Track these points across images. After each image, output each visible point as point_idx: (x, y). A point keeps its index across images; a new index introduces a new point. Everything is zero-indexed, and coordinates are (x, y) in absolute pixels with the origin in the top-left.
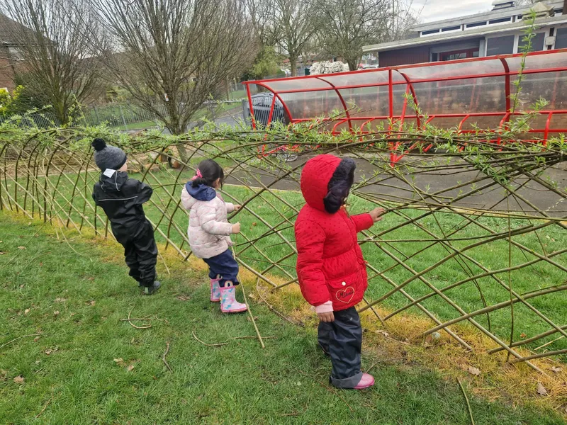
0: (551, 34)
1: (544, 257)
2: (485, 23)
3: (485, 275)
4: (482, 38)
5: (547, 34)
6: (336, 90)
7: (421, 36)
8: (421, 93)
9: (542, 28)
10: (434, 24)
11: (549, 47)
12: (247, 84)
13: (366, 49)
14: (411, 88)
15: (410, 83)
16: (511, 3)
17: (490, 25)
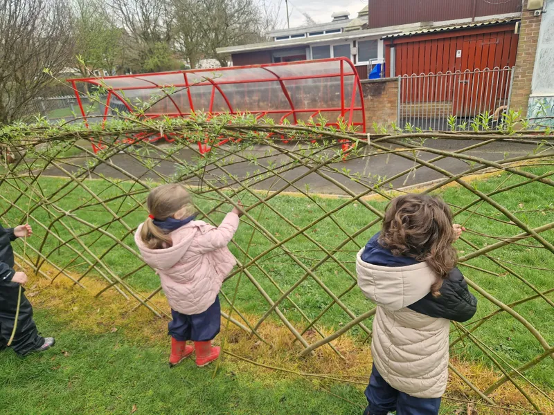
0: (354, 46)
2: (322, 33)
4: (307, 46)
5: (352, 46)
7: (276, 40)
9: (346, 40)
10: (284, 31)
11: (355, 56)
12: (72, 81)
13: (219, 51)
14: (218, 88)
15: (215, 85)
16: (346, 17)
17: (325, 34)
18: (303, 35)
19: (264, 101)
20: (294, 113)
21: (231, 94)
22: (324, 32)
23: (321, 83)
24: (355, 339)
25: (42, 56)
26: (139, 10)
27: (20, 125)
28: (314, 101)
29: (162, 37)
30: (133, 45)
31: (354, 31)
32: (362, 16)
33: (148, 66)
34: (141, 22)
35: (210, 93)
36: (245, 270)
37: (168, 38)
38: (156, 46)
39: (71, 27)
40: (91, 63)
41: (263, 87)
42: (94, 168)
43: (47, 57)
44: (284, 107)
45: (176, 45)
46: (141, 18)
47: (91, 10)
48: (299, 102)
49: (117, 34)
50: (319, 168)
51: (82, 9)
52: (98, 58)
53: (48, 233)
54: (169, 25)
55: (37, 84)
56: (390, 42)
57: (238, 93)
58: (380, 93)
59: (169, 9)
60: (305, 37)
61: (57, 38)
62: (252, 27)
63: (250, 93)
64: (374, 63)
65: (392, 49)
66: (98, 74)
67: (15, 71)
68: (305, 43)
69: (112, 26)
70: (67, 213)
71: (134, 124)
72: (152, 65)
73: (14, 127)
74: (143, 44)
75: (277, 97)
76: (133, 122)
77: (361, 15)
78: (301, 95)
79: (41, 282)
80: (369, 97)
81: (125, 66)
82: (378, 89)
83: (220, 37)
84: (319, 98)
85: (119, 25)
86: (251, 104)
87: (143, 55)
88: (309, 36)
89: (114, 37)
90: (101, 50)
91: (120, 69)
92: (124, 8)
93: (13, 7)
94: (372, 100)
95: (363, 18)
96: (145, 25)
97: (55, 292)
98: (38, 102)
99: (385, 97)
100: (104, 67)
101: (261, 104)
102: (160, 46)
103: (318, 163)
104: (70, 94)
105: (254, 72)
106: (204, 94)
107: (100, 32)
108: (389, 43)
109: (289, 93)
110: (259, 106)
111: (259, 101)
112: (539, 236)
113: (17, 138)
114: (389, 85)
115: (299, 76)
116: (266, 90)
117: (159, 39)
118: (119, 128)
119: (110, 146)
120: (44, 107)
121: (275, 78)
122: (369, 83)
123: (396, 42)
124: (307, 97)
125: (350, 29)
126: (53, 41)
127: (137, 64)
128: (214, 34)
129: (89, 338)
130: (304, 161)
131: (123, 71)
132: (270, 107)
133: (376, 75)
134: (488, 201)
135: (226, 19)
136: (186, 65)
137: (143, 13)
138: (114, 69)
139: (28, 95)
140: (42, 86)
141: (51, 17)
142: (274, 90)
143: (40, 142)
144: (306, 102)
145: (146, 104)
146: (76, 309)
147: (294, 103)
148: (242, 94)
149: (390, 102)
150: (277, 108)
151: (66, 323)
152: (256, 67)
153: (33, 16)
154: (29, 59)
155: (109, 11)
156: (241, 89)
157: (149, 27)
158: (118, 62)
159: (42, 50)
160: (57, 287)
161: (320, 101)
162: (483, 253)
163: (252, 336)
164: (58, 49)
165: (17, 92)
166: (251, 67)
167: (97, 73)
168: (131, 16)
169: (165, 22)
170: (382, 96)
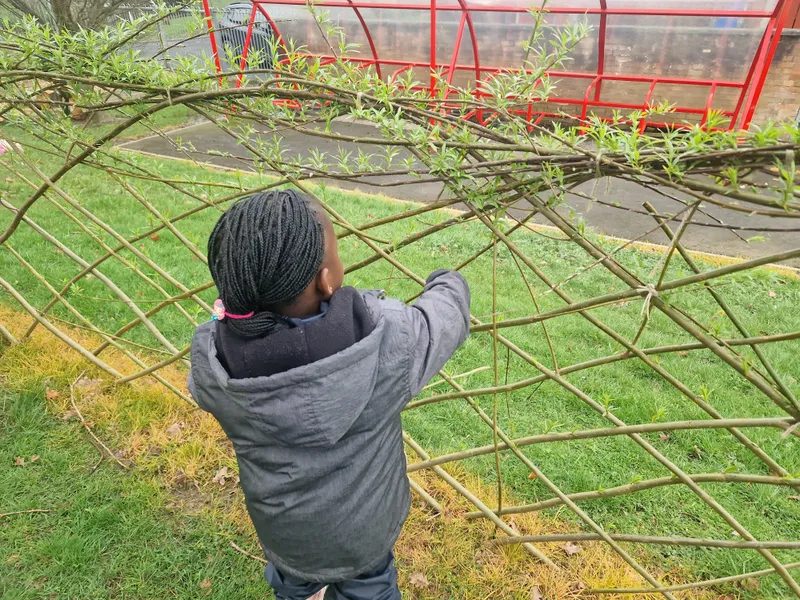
1: (552, 373)
3: (453, 397)
6: (355, 8)
8: (484, 31)
14: (468, 19)
15: (466, 10)
78: (615, 47)
84: (651, 55)
144: (621, 62)
161: (650, 63)
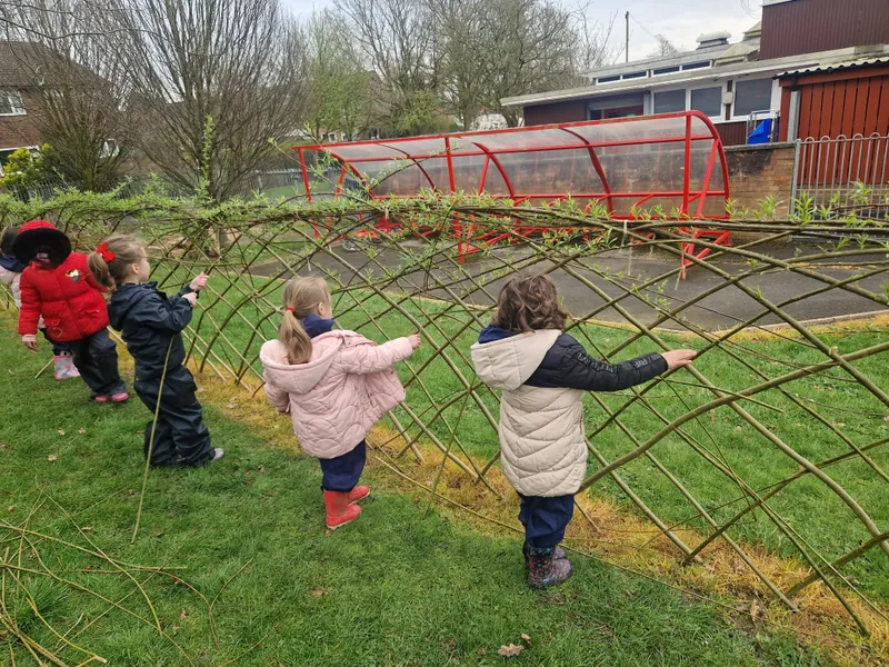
0: (729, 90)
2: (677, 69)
4: (647, 92)
5: (724, 89)
7: (597, 83)
9: (715, 80)
10: (613, 68)
11: (728, 106)
12: (299, 149)
13: (505, 102)
14: (494, 160)
15: (489, 154)
16: (723, 40)
17: (681, 71)
18: (643, 74)
19: (562, 180)
20: (609, 198)
21: (512, 168)
22: (681, 68)
23: (659, 152)
24: (618, 508)
25: (265, 116)
26: (397, 44)
27: (237, 202)
28: (644, 179)
29: (426, 82)
30: (384, 95)
31: (733, 65)
32: (751, 38)
33: (403, 126)
34: (398, 61)
35: (482, 166)
36: (474, 392)
37: (435, 84)
38: (416, 96)
39: (304, 72)
40: (325, 123)
41: (563, 157)
42: (312, 255)
43: (271, 116)
44: (594, 189)
45: (446, 93)
46: (399, 56)
47: (333, 47)
48: (619, 181)
49: (363, 81)
50: (565, 262)
51: (320, 45)
52: (336, 114)
53: (255, 333)
54: (437, 62)
55: (256, 152)
56: (791, 81)
57: (524, 166)
58: (761, 169)
59: (440, 40)
60: (647, 77)
61: (286, 89)
62: (563, 63)
63: (543, 166)
64: (761, 117)
65: (794, 95)
66: (333, 139)
67: (231, 134)
68: (643, 86)
69: (359, 68)
70: (278, 309)
71: (358, 204)
72: (408, 123)
73: (231, 205)
74: (399, 94)
75: (584, 172)
76: (358, 201)
77: (749, 36)
78: (624, 170)
79: (242, 395)
80: (741, 174)
81: (371, 127)
82: (757, 162)
83: (511, 81)
84: (654, 174)
85: (368, 67)
86: (542, 183)
87: (398, 110)
88: (653, 76)
89: (360, 85)
90: (341, 103)
91: (363, 130)
92: (376, 42)
93: (236, 50)
94: (745, 179)
95: (752, 41)
96: (404, 65)
97: (255, 406)
98: (254, 177)
99: (768, 175)
100: (343, 128)
101: (559, 183)
102: (422, 97)
103: (565, 256)
104: (296, 166)
105: (549, 135)
106: (474, 168)
107: (342, 78)
108: (789, 84)
109: (604, 168)
110: (554, 187)
111: (556, 179)
112: (848, 365)
113: (233, 218)
114: (777, 155)
115: (620, 140)
116: (569, 163)
117: (421, 86)
118: (341, 207)
119: (331, 230)
120: (261, 184)
121: (583, 143)
122: (742, 152)
123: (801, 82)
124: (632, 174)
125: (726, 60)
126: (280, 94)
127: (388, 123)
128: (501, 77)
129: (288, 459)
130: (548, 253)
131: (368, 134)
132: (573, 188)
133: (762, 137)
134: (776, 313)
135: (521, 52)
136: (459, 124)
137: (403, 48)
138: (356, 131)
139: (244, 166)
140: (261, 155)
141: (280, 59)
142: (579, 163)
143: (257, 223)
144: (631, 181)
145: (374, 181)
146: (277, 427)
147: (610, 183)
148: (530, 168)
149: (778, 183)
150: (583, 190)
151: (265, 441)
152: (551, 127)
153: (259, 60)
154: (249, 119)
155: (357, 47)
156: (531, 161)
157: (409, 69)
158: (361, 120)
159: (265, 107)
160: (259, 402)
161: (655, 180)
162: (776, 385)
163: (478, 482)
164: (285, 103)
165: (231, 163)
166: (543, 128)
167: (333, 136)
168: (385, 53)
169: (433, 59)
170: (764, 173)
